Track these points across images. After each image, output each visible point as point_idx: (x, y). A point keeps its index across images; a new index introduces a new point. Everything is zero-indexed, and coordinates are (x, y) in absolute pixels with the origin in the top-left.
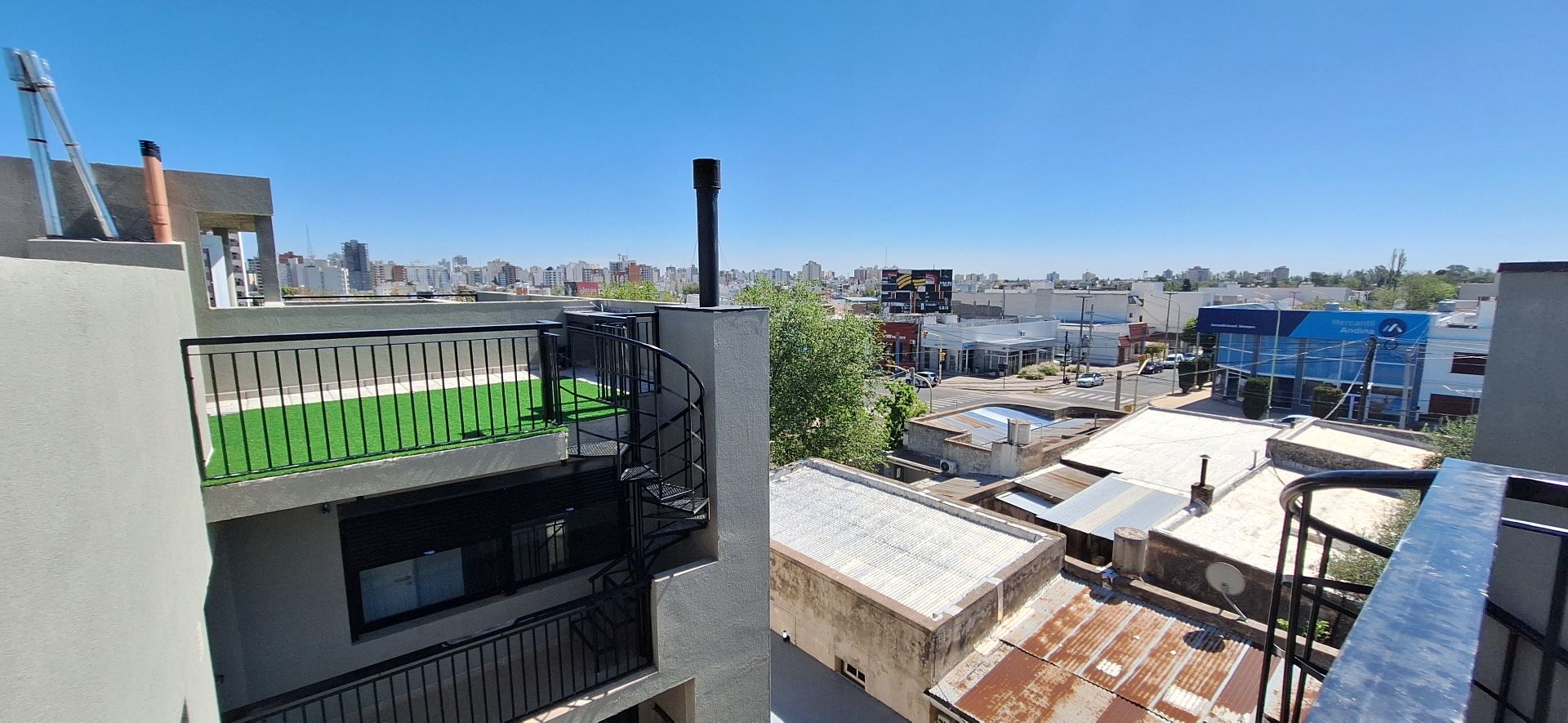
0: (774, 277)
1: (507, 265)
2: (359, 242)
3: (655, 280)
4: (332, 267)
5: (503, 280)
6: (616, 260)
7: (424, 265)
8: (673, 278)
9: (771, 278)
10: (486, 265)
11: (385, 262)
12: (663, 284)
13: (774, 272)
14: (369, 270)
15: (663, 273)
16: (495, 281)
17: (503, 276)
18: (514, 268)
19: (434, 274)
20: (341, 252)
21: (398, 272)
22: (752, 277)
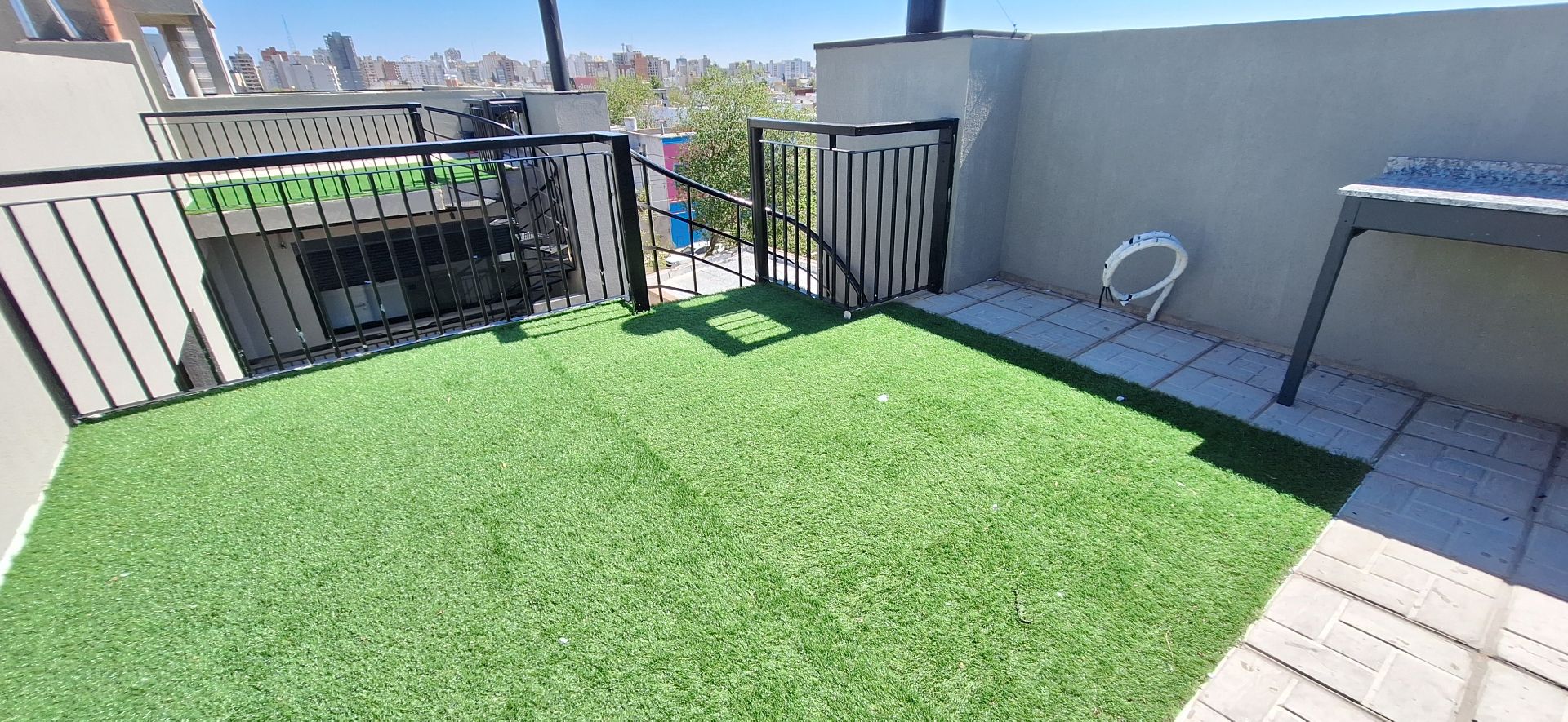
0: (793, 69)
1: (504, 58)
2: (342, 35)
3: (665, 73)
4: (318, 64)
5: (501, 77)
6: (620, 51)
7: (416, 61)
8: (684, 71)
9: (790, 69)
10: (482, 59)
11: (374, 58)
12: (671, 79)
13: (793, 63)
14: (359, 67)
15: (673, 66)
16: (493, 79)
17: (501, 71)
18: (511, 62)
19: (427, 70)
20: (325, 47)
21: (390, 70)
22: (770, 70)
